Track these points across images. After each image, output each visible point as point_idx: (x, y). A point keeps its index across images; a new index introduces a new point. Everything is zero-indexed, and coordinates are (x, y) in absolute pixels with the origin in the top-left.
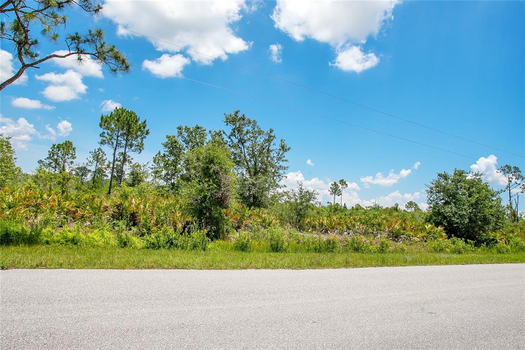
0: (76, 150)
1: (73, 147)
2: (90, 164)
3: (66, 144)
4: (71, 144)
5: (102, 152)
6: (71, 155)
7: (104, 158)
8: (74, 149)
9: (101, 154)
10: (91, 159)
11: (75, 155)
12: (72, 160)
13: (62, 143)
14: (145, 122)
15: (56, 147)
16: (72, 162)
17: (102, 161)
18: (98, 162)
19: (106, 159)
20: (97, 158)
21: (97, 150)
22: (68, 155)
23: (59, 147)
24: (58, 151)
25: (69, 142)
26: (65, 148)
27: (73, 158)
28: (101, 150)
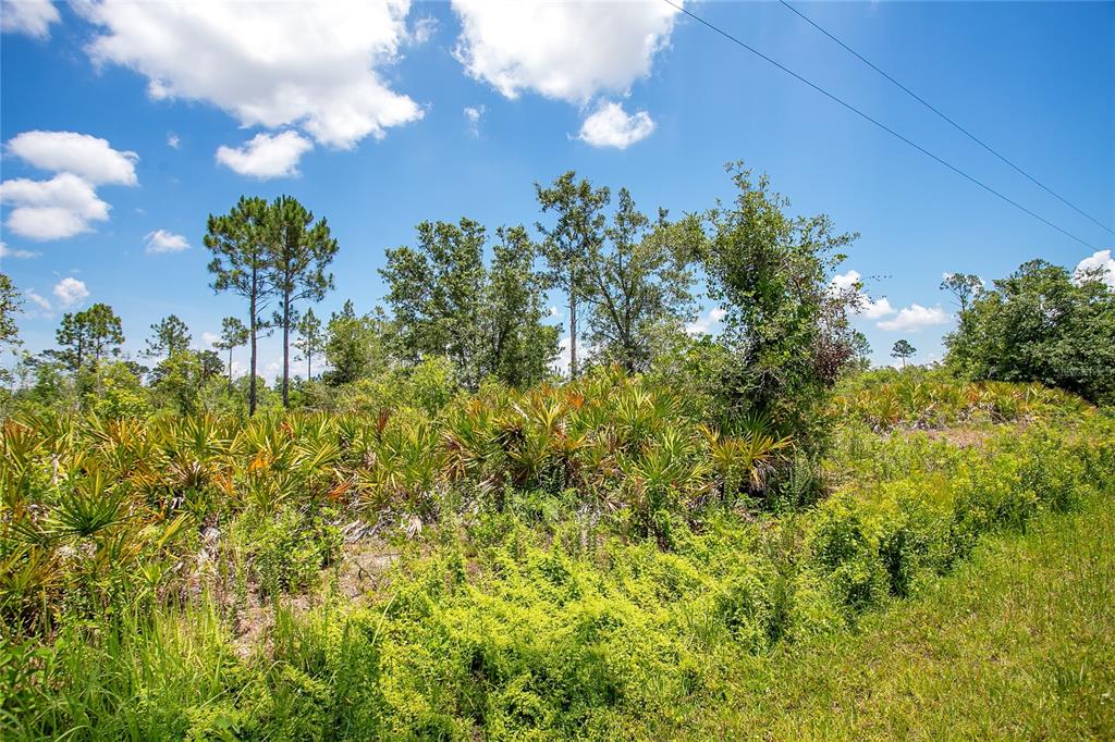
0: (122, 324)
1: (115, 316)
2: (156, 351)
3: (96, 312)
4: (108, 310)
5: (178, 324)
6: (111, 336)
7: (185, 335)
8: (117, 321)
9: (177, 327)
10: (157, 341)
11: (121, 333)
12: (117, 346)
13: (86, 311)
14: (324, 223)
15: (72, 319)
16: (116, 351)
17: (181, 342)
18: (172, 344)
19: (190, 338)
20: (170, 337)
21: (167, 321)
22: (104, 335)
23: (80, 319)
24: (81, 328)
25: (102, 306)
26: (97, 320)
27: (119, 342)
28: (176, 320)
